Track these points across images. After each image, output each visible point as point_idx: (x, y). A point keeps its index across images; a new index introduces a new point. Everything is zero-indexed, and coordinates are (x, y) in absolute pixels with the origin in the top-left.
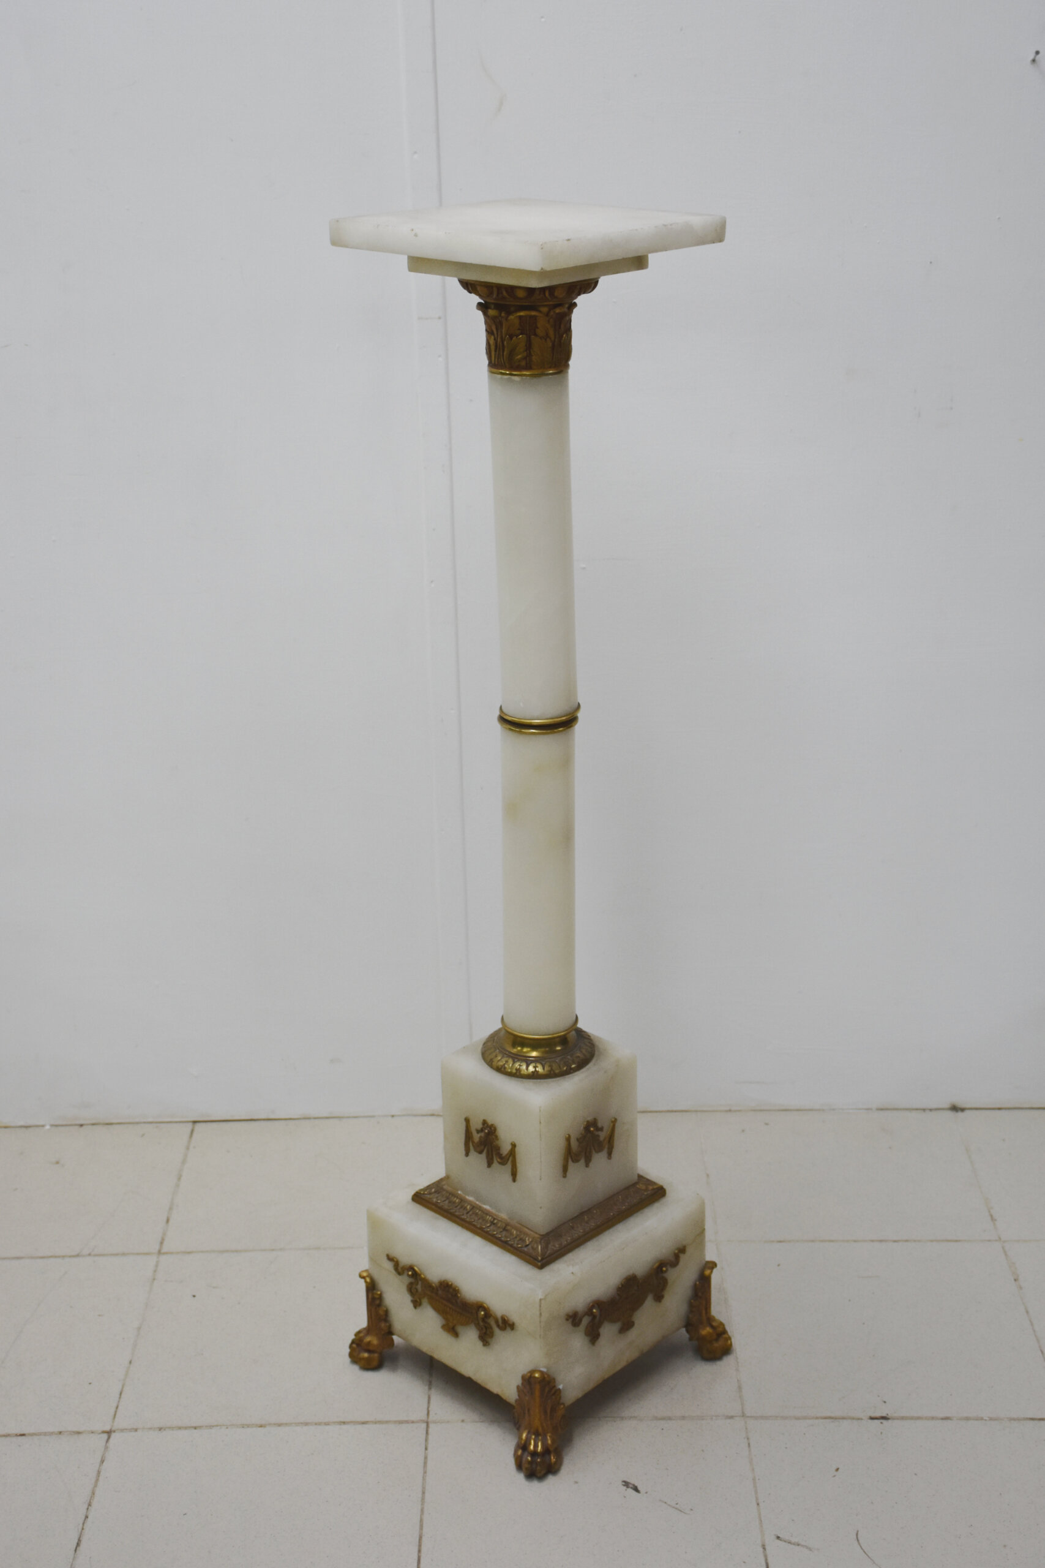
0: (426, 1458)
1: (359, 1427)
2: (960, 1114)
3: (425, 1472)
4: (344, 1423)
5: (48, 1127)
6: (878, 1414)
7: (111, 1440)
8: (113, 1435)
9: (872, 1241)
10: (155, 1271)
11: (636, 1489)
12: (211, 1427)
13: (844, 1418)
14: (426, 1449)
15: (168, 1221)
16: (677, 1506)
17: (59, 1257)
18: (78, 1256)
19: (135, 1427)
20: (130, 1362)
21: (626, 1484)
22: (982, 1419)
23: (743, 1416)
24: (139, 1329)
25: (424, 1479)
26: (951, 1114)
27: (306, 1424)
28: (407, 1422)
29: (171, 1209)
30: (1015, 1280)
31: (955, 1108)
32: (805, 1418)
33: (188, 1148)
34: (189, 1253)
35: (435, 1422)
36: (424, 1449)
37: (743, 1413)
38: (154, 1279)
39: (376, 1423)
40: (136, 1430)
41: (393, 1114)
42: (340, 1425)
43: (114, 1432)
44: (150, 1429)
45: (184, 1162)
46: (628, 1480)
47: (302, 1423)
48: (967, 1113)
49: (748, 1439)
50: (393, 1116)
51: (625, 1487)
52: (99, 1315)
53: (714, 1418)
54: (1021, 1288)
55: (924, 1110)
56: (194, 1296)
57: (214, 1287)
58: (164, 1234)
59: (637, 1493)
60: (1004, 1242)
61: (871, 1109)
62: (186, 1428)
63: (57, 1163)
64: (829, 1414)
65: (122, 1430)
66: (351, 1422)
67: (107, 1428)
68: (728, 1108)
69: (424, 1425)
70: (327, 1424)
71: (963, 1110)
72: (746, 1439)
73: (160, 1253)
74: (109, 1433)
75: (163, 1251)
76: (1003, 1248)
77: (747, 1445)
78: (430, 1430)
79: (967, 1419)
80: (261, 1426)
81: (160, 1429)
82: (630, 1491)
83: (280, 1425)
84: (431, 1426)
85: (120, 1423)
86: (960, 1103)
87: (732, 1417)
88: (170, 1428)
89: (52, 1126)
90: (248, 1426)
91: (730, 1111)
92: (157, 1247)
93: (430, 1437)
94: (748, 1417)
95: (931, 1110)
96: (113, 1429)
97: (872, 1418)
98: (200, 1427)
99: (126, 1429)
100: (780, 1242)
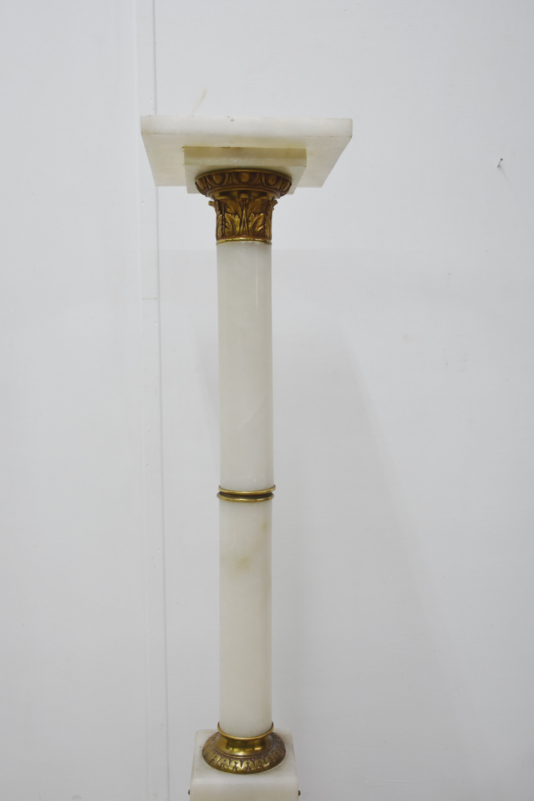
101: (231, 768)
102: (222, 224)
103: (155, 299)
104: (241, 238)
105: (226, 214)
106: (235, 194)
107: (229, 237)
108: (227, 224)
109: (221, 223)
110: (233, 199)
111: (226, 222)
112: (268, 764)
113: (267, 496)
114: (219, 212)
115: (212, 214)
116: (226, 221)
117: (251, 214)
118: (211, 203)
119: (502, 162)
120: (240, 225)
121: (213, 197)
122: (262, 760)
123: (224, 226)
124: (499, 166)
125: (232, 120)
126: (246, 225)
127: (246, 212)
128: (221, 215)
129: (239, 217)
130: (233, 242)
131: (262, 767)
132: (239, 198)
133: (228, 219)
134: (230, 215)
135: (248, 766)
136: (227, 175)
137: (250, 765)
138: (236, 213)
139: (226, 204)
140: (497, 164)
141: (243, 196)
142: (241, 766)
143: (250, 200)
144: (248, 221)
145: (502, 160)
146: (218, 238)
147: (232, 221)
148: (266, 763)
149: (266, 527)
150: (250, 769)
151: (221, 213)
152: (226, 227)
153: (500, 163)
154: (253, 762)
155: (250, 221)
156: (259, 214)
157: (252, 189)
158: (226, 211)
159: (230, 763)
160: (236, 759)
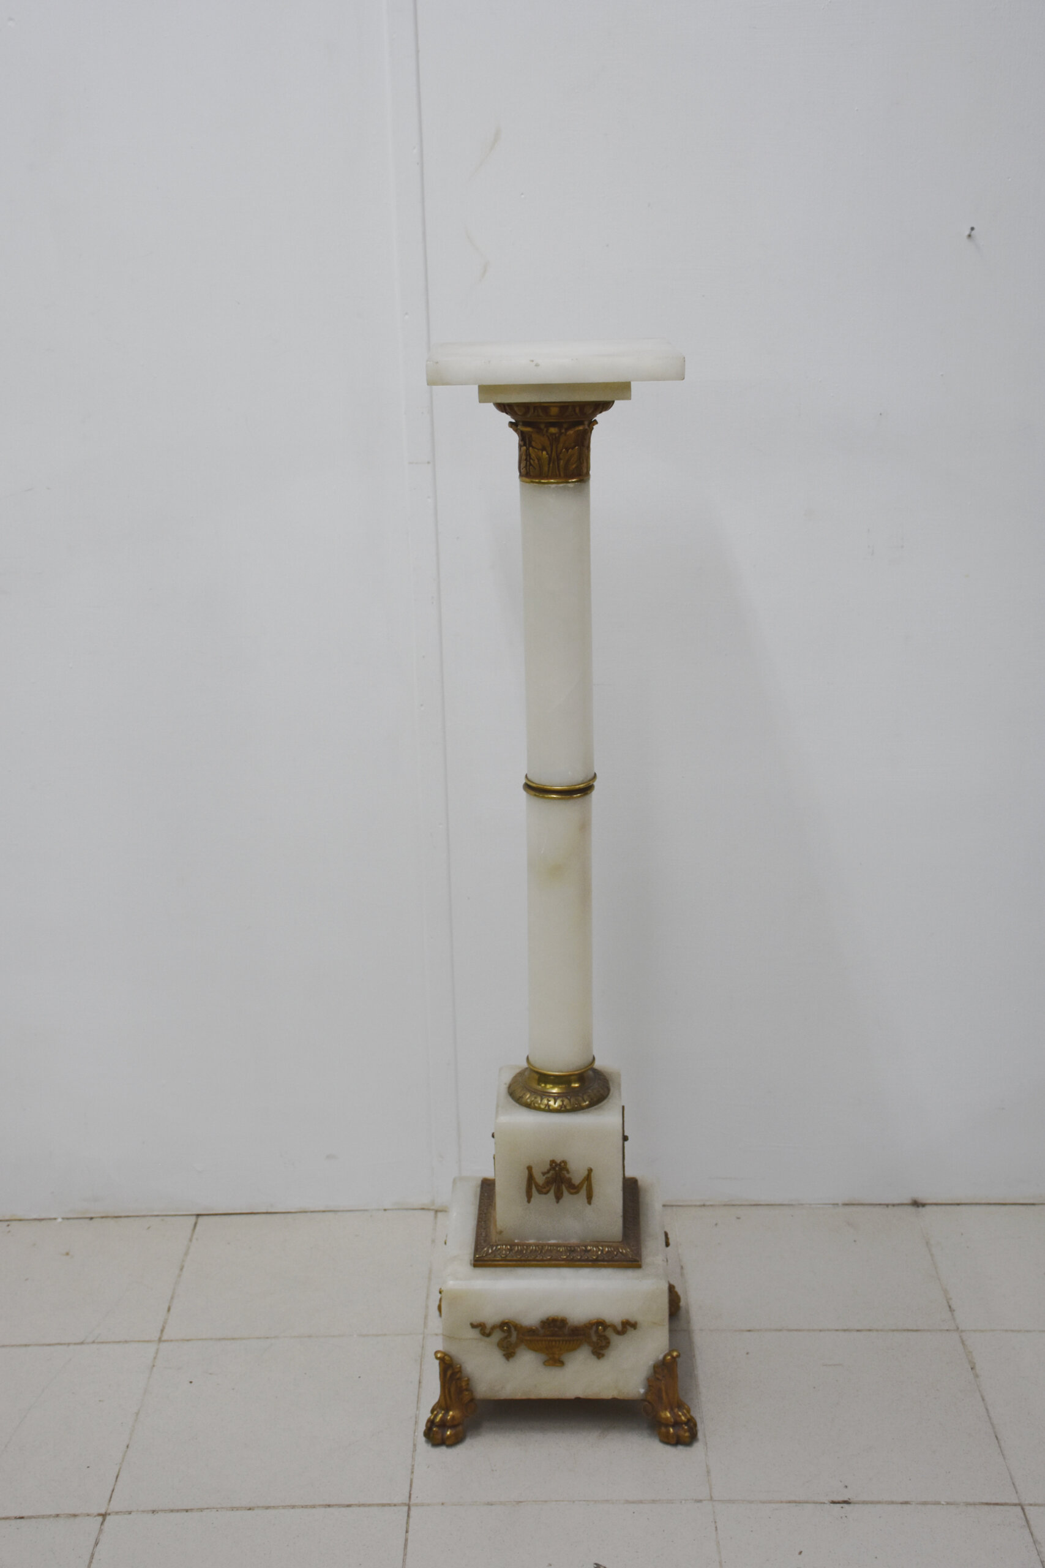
0: (406, 1540)
1: (343, 1509)
2: (921, 1209)
3: (405, 1555)
4: (329, 1506)
5: (60, 1220)
6: (840, 1499)
7: (106, 1523)
8: (108, 1518)
9: (837, 1330)
10: (155, 1358)
12: (201, 1510)
13: (807, 1502)
14: (407, 1532)
15: (169, 1310)
17: (65, 1344)
18: (82, 1343)
19: (130, 1510)
20: (128, 1447)
21: (598, 1566)
22: (939, 1503)
23: (711, 1500)
24: (137, 1414)
25: (404, 1560)
26: (913, 1209)
27: (293, 1507)
28: (389, 1505)
29: (172, 1298)
30: (972, 1369)
31: (916, 1204)
32: (770, 1502)
33: (191, 1240)
34: (188, 1340)
35: (416, 1505)
36: (405, 1532)
37: (711, 1497)
38: (154, 1366)
39: (359, 1505)
40: (130, 1513)
41: (386, 1208)
42: (326, 1508)
43: (109, 1514)
44: (143, 1511)
45: (186, 1254)
46: (600, 1563)
47: (289, 1506)
48: (928, 1208)
49: (715, 1522)
50: (385, 1210)
52: (100, 1401)
53: (683, 1502)
54: (977, 1376)
55: (887, 1205)
56: (191, 1382)
57: (210, 1374)
58: (165, 1322)
60: (962, 1331)
61: (837, 1204)
62: (178, 1511)
63: (67, 1254)
64: (793, 1498)
65: (117, 1513)
66: (336, 1505)
67: (103, 1511)
68: (702, 1203)
69: (406, 1508)
70: (314, 1507)
71: (924, 1205)
72: (713, 1523)
73: (160, 1340)
74: (104, 1516)
75: (163, 1339)
76: (960, 1337)
77: (714, 1528)
78: (412, 1513)
79: (925, 1503)
81: (153, 1512)
83: (267, 1508)
84: (412, 1508)
85: (115, 1506)
86: (922, 1197)
87: (700, 1501)
88: (162, 1511)
89: (63, 1219)
90: (238, 1509)
91: (704, 1205)
92: (158, 1335)
93: (411, 1520)
94: (716, 1501)
95: (894, 1205)
96: (109, 1512)
97: (833, 1502)
98: (192, 1510)
99: (121, 1512)
100: (749, 1331)
101: (542, 1107)
102: (527, 461)
104: (552, 481)
105: (531, 448)
106: (542, 426)
107: (535, 477)
108: (532, 461)
109: (524, 458)
110: (539, 431)
111: (530, 458)
112: (587, 1103)
113: (585, 790)
114: (522, 442)
117: (562, 450)
118: (511, 425)
120: (549, 464)
121: (515, 419)
122: (580, 1099)
125: (537, 365)
126: (556, 462)
127: (557, 448)
128: (525, 448)
129: (547, 454)
130: (540, 485)
131: (580, 1105)
132: (547, 431)
133: (533, 456)
134: (535, 448)
135: (563, 1104)
136: (531, 409)
137: (565, 1103)
138: (544, 449)
139: (530, 437)
141: (553, 430)
142: (555, 1103)
143: (561, 434)
144: (559, 459)
146: (521, 478)
147: (539, 459)
148: (585, 1102)
149: (584, 826)
150: (565, 1107)
151: (525, 444)
152: (531, 464)
154: (570, 1100)
155: (560, 459)
156: (573, 448)
157: (563, 421)
158: (531, 444)
159: (541, 1101)
160: (548, 1095)
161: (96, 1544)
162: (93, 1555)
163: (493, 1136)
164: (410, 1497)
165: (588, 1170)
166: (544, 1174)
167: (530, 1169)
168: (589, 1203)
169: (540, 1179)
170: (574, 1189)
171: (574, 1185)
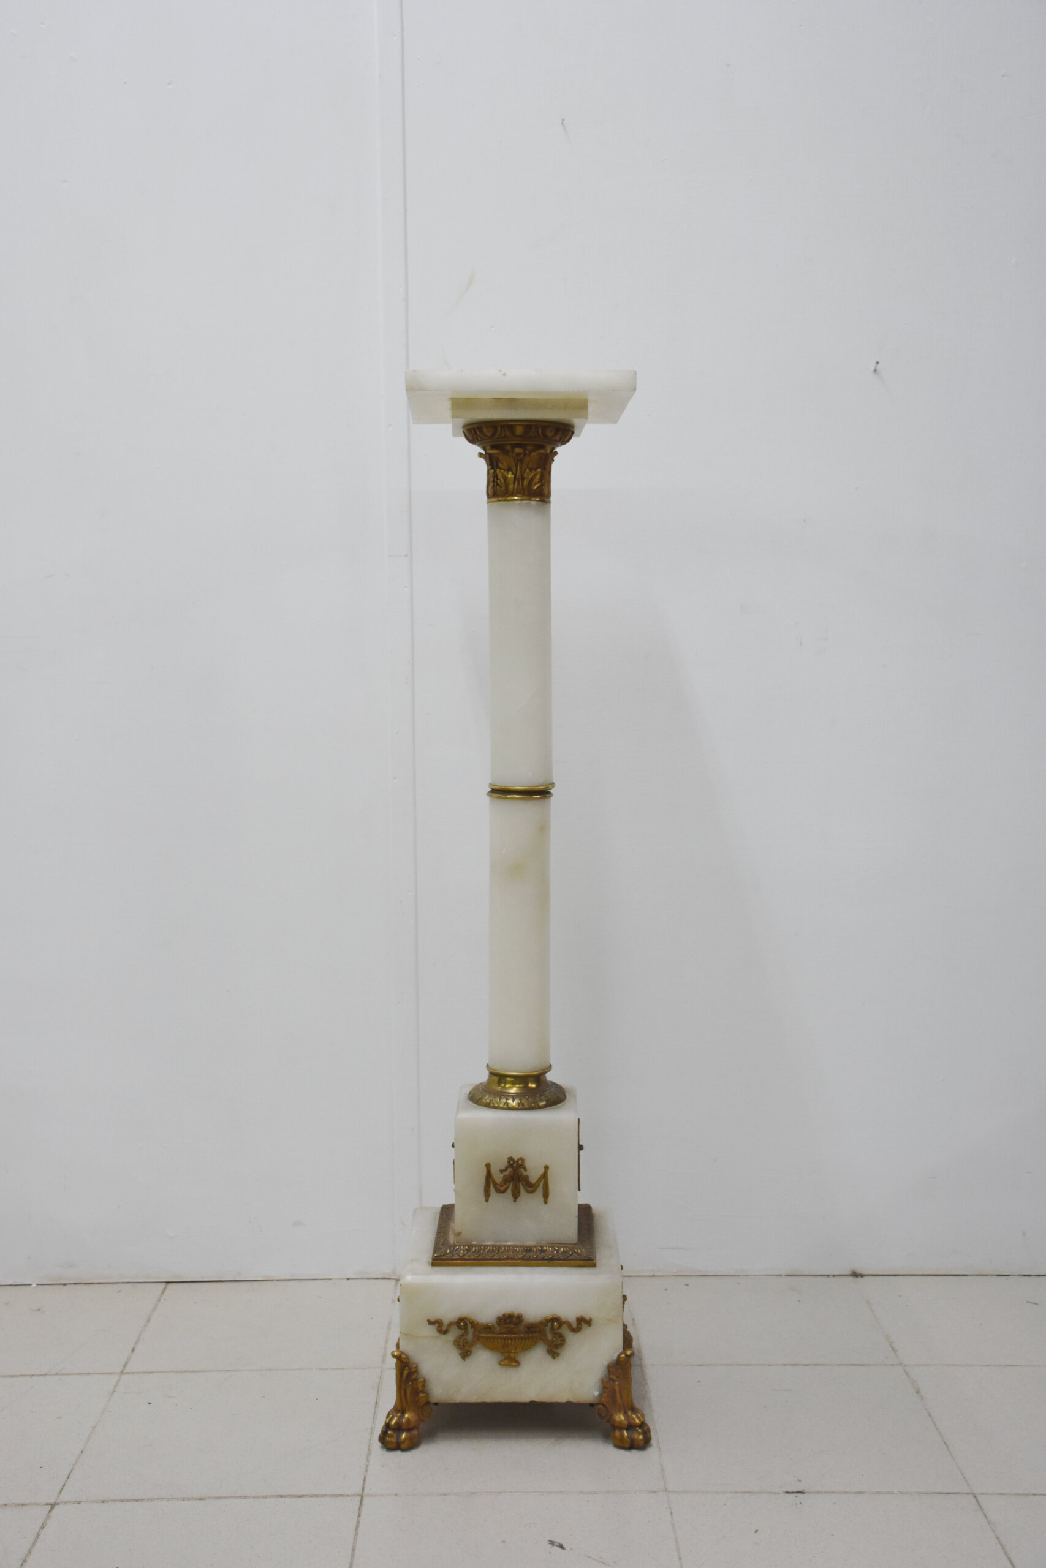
0: (358, 1523)
1: (296, 1499)
2: (859, 1279)
3: (356, 1534)
4: (281, 1496)
5: (34, 1285)
6: (795, 1490)
7: (54, 1511)
8: (57, 1507)
9: (785, 1365)
10: (116, 1386)
11: (561, 1547)
12: (152, 1500)
13: (761, 1493)
14: (359, 1516)
15: (133, 1350)
16: (601, 1560)
17: (28, 1376)
18: (45, 1375)
19: (79, 1500)
20: (82, 1452)
21: (552, 1543)
22: (892, 1493)
23: (666, 1491)
24: (94, 1427)
25: (355, 1539)
26: (851, 1279)
27: (245, 1497)
28: (342, 1496)
29: (137, 1342)
30: (917, 1393)
31: (855, 1275)
32: (724, 1492)
33: (159, 1300)
34: (150, 1373)
35: (369, 1495)
36: (357, 1516)
37: (666, 1489)
38: (114, 1391)
39: (312, 1497)
40: (79, 1503)
41: (348, 1277)
42: (278, 1498)
43: (58, 1504)
44: (94, 1501)
45: (154, 1309)
46: (554, 1540)
47: (240, 1497)
48: (866, 1278)
49: (670, 1508)
50: (348, 1279)
51: (551, 1545)
52: (58, 1417)
53: (638, 1493)
54: (922, 1398)
55: (828, 1276)
56: (150, 1403)
57: (170, 1397)
58: (129, 1359)
59: (562, 1550)
60: (905, 1366)
61: (781, 1275)
62: (128, 1501)
63: (39, 1310)
64: (747, 1490)
65: (66, 1503)
66: (288, 1496)
67: (52, 1501)
68: (652, 1274)
69: (359, 1498)
70: (265, 1497)
71: (862, 1276)
72: (668, 1510)
73: (122, 1373)
74: (53, 1506)
75: (125, 1371)
76: (904, 1370)
77: (669, 1513)
78: (364, 1502)
79: (879, 1493)
80: (201, 1499)
81: (103, 1502)
82: (556, 1548)
83: (218, 1498)
84: (365, 1498)
85: (64, 1497)
86: (859, 1271)
87: (655, 1492)
88: (112, 1501)
89: (37, 1285)
90: (188, 1499)
91: (654, 1276)
92: (120, 1369)
93: (363, 1507)
94: (670, 1492)
95: (834, 1276)
96: (58, 1501)
97: (788, 1493)
98: (142, 1500)
99: (70, 1502)
100: (700, 1365)
101: (501, 1106)
102: (494, 481)
103: (406, 556)
104: (516, 498)
105: (498, 470)
106: (508, 447)
107: (501, 496)
108: (498, 481)
109: (492, 479)
110: (506, 453)
111: (497, 479)
112: (544, 1103)
113: (543, 793)
114: (490, 467)
115: (482, 466)
116: (499, 477)
117: (526, 470)
118: (480, 455)
119: (879, 365)
120: (514, 483)
121: (484, 448)
122: (538, 1099)
123: (495, 484)
124: (875, 370)
125: (505, 375)
126: (520, 482)
127: (521, 468)
128: (492, 471)
129: (513, 474)
130: (506, 502)
131: (538, 1105)
132: (513, 452)
133: (500, 475)
134: (502, 471)
135: (521, 1102)
136: (499, 429)
137: (523, 1102)
138: (509, 469)
139: (498, 458)
140: (873, 368)
141: (518, 450)
142: (513, 1101)
143: (525, 455)
144: (523, 478)
145: (878, 363)
146: (489, 496)
147: (505, 478)
148: (542, 1101)
149: (543, 828)
150: (523, 1104)
151: (492, 468)
152: (497, 484)
153: (876, 367)
154: (528, 1099)
155: (524, 478)
156: (536, 469)
157: (527, 442)
158: (497, 466)
159: (500, 1100)
160: (507, 1096)
161: (43, 1527)
162: (38, 1536)
163: (453, 1146)
164: (363, 1490)
165: (545, 1167)
166: (502, 1171)
167: (488, 1166)
168: (546, 1202)
169: (498, 1177)
170: (531, 1187)
171: (531, 1183)
